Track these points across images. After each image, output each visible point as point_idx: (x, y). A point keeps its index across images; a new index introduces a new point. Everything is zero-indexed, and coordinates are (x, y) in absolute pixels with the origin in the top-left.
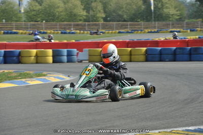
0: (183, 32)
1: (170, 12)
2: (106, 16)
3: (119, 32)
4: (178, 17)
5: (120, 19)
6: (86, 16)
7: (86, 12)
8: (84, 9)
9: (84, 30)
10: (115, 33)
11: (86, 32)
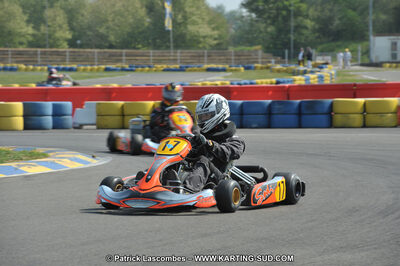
0: (232, 71)
1: (201, 30)
2: (73, 36)
3: (107, 70)
4: (215, 42)
5: (102, 42)
6: (33, 35)
7: (33, 28)
8: (28, 22)
9: (35, 63)
10: (98, 70)
11: (39, 68)
